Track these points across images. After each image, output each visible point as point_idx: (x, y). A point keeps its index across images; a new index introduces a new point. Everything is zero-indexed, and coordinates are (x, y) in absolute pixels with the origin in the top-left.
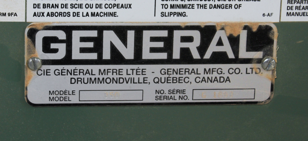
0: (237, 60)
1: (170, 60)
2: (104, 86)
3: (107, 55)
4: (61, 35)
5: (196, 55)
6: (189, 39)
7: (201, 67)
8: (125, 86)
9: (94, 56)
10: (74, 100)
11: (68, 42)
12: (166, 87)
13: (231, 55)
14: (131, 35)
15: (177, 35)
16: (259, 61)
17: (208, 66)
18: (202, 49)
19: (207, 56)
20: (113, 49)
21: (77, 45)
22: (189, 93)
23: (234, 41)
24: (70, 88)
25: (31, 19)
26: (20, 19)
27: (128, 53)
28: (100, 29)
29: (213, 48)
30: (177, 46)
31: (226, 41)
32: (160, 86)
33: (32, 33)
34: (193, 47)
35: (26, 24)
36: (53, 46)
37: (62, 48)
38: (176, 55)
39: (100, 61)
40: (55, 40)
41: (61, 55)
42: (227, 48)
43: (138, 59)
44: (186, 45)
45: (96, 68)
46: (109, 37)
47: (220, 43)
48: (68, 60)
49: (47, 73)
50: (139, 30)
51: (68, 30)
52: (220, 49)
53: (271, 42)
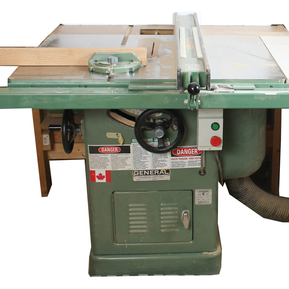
0: (164, 174)
1: (154, 175)
2: (145, 178)
3: (145, 174)
4: (138, 172)
5: (158, 174)
6: (157, 172)
7: (159, 175)
8: (148, 178)
9: (143, 174)
10: (140, 181)
11: (139, 172)
12: (154, 178)
13: (163, 174)
14: (148, 171)
15: (155, 171)
16: (168, 174)
17: (160, 175)
18: (159, 173)
19: (160, 174)
20: (146, 173)
21: (140, 173)
22: (157, 179)
23: (164, 172)
24: (140, 179)
25: (133, 169)
26: (132, 169)
27: (148, 174)
28: (144, 171)
29: (161, 173)
30: (155, 173)
31: (163, 172)
32: (153, 178)
33: (134, 171)
34: (158, 173)
35: (133, 170)
36: (137, 173)
37: (138, 173)
38: (155, 174)
39: (144, 175)
40: (137, 172)
41: (138, 174)
42: (163, 173)
43: (149, 175)
44: (156, 172)
45: (143, 176)
46: (145, 172)
47: (162, 172)
48: (139, 175)
49: (136, 177)
50: (149, 171)
51: (139, 171)
52: (162, 173)
53: (169, 171)
